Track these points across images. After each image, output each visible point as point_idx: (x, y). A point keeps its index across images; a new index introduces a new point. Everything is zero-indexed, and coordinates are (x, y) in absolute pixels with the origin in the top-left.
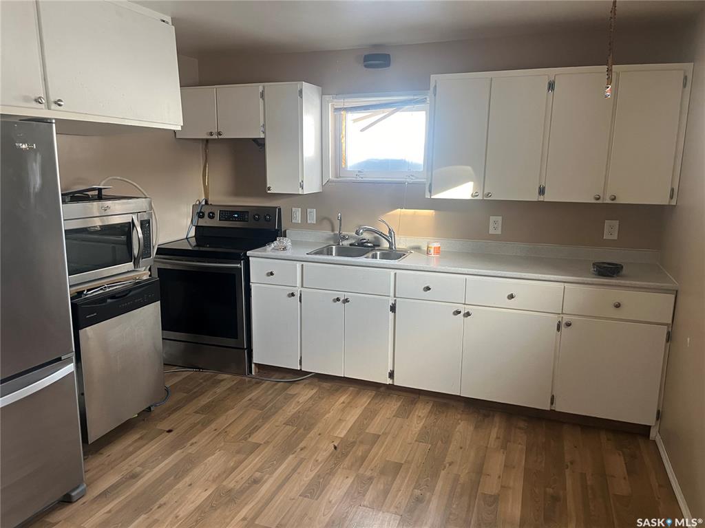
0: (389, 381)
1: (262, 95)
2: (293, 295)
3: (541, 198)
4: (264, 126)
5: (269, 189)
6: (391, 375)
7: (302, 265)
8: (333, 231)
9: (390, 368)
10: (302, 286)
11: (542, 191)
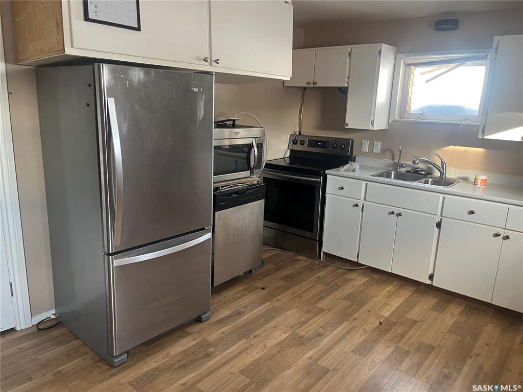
0: (428, 282)
1: (350, 54)
2: (357, 205)
4: (348, 78)
5: (347, 125)
6: (431, 277)
7: (367, 184)
8: (393, 159)
9: (431, 271)
10: (365, 200)
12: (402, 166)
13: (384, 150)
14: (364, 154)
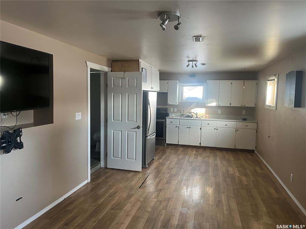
0: (200, 145)
1: (168, 83)
2: (177, 127)
3: (230, 106)
4: (168, 89)
5: (168, 103)
6: (200, 144)
7: (179, 120)
8: (181, 113)
9: (200, 142)
10: (179, 125)
11: (230, 104)
12: (184, 115)
13: (177, 111)
14: (172, 112)
